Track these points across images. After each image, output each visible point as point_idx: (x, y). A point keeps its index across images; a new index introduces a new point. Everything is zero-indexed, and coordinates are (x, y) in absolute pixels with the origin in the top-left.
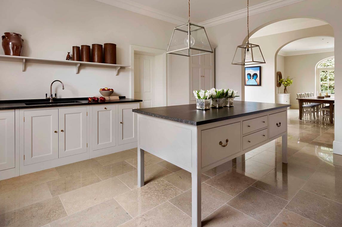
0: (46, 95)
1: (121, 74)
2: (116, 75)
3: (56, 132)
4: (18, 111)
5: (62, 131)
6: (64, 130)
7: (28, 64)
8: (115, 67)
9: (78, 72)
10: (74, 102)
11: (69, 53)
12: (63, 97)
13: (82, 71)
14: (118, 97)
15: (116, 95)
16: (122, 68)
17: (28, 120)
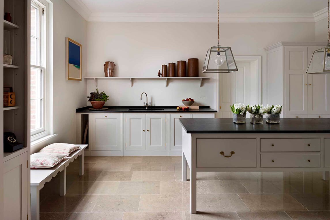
0: (144, 103)
1: (206, 85)
2: (200, 86)
3: (144, 131)
4: (122, 114)
5: (148, 130)
6: (149, 130)
7: (134, 81)
8: (199, 79)
9: (167, 85)
10: (162, 110)
11: (159, 71)
12: (156, 105)
13: (170, 84)
14: (198, 107)
15: (197, 104)
16: (204, 81)
17: (128, 121)
